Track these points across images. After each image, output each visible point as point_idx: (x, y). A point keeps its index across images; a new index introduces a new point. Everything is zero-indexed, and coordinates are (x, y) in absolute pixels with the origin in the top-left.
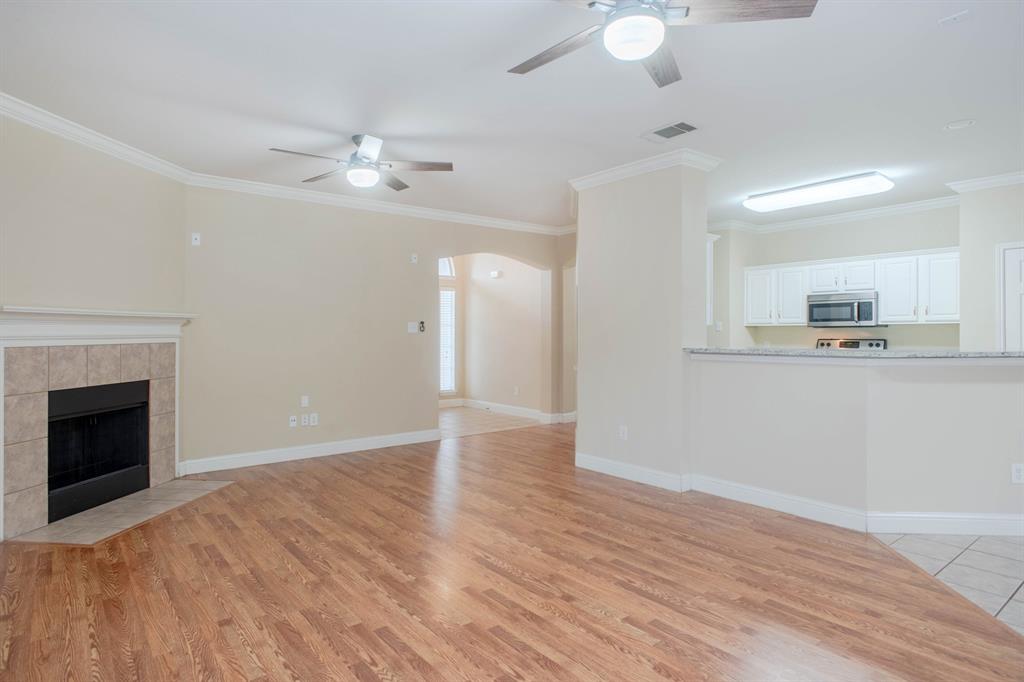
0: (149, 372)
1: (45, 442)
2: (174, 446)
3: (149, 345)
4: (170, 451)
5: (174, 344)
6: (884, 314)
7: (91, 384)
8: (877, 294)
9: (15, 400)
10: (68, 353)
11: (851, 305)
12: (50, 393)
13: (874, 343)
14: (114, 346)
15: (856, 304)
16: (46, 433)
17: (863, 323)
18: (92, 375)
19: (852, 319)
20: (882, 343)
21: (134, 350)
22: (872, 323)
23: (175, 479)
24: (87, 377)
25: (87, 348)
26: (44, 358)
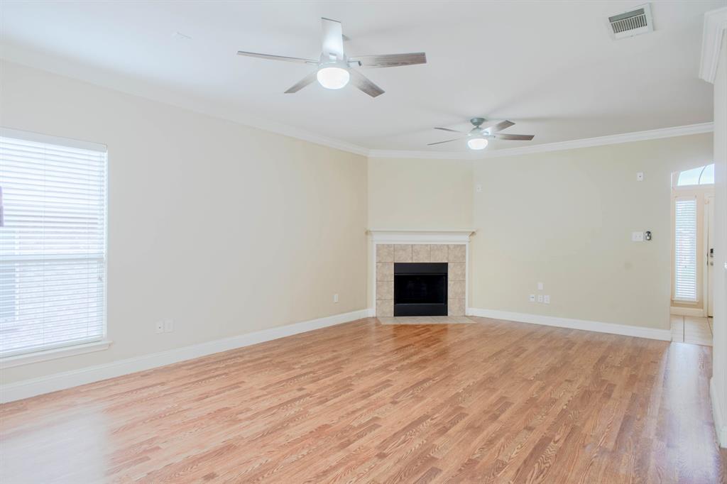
0: (447, 258)
1: (393, 283)
2: (465, 299)
3: (448, 246)
4: (462, 300)
5: (465, 245)
7: (414, 262)
9: (380, 264)
10: (403, 248)
12: (395, 264)
14: (427, 245)
16: (393, 279)
18: (415, 258)
21: (440, 248)
23: (465, 316)
24: (412, 258)
25: (412, 246)
26: (392, 249)
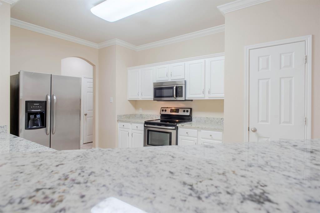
6: (190, 93)
8: (185, 82)
11: (172, 88)
13: (186, 110)
15: (175, 88)
17: (179, 99)
19: (173, 96)
20: (189, 110)
22: (183, 99)
